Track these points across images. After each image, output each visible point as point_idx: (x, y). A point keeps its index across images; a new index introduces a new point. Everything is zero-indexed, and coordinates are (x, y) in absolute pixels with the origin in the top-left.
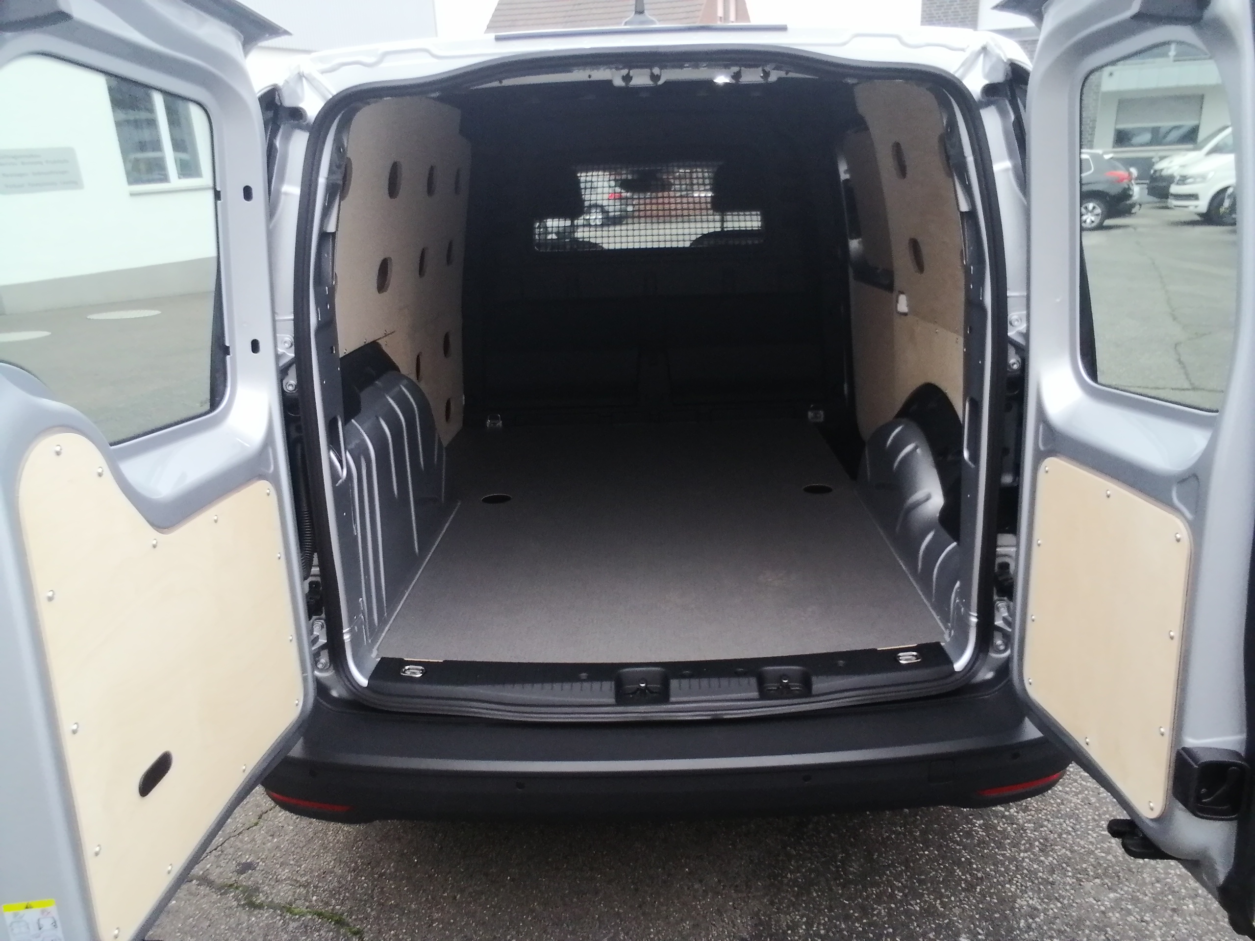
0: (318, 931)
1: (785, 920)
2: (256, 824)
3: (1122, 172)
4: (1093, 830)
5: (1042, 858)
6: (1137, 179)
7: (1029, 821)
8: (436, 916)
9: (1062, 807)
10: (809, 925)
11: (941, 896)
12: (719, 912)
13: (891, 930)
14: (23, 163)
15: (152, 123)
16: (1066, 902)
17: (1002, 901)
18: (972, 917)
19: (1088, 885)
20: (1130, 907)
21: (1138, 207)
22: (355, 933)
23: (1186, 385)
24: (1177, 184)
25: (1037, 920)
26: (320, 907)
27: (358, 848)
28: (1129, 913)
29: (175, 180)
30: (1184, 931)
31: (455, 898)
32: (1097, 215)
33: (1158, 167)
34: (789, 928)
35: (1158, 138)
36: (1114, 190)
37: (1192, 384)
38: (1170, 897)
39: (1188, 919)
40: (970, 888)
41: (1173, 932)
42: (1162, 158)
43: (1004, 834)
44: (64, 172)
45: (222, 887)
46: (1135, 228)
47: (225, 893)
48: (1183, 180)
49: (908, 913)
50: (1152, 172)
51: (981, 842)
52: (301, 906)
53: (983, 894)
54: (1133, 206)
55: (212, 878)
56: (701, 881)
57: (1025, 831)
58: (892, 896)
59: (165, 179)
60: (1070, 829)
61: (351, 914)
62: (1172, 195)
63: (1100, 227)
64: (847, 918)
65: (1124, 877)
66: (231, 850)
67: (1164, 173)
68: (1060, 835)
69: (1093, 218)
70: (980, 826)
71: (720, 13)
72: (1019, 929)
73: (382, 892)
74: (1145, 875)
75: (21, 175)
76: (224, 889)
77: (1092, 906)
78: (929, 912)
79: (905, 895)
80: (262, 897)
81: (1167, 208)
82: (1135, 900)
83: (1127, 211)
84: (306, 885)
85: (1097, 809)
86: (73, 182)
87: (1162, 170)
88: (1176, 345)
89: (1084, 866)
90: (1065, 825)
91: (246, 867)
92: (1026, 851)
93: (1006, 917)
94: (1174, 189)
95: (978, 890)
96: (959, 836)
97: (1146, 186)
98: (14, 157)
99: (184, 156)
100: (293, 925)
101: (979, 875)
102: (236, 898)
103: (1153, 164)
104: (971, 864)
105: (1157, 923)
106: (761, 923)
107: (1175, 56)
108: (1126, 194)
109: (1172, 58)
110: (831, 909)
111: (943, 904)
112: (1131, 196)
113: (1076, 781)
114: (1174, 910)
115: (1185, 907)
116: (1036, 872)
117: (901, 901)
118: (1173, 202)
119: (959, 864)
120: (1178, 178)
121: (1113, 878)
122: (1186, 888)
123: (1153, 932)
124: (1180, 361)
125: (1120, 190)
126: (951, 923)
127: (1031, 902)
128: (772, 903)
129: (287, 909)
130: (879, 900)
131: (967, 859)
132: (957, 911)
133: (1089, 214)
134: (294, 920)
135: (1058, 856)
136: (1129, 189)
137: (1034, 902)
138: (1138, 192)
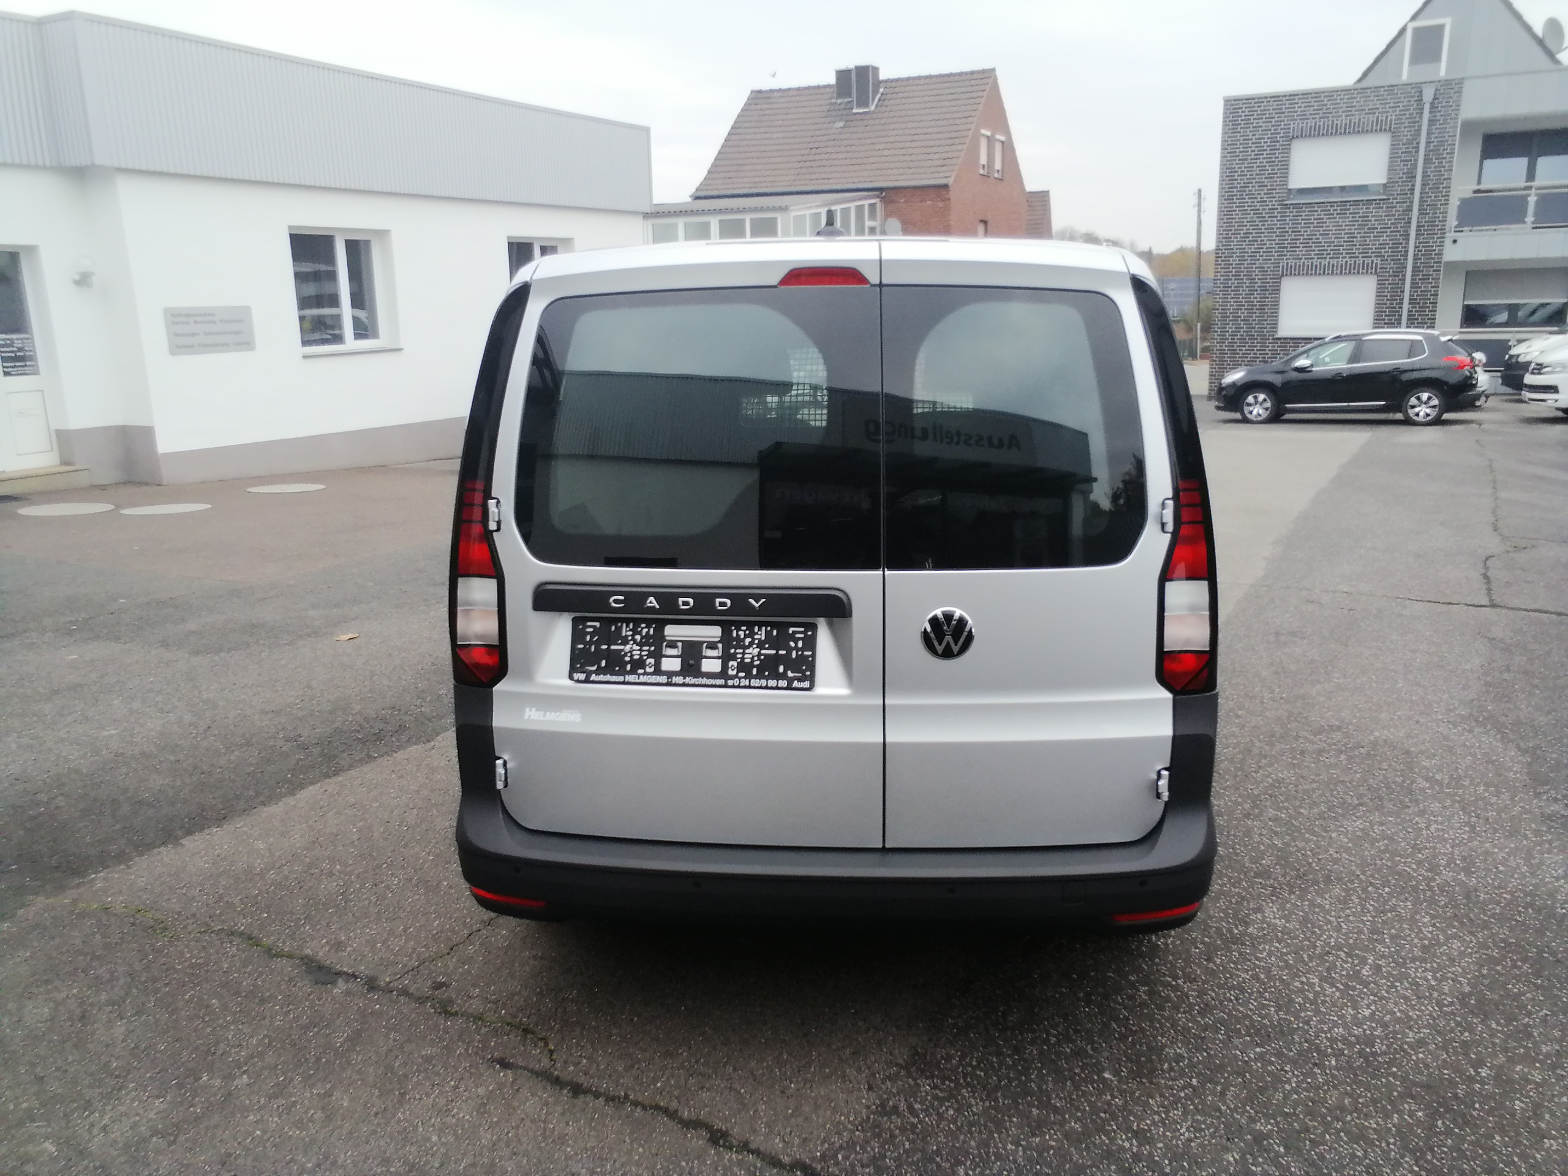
0: (508, 1035)
1: (940, 1053)
2: (448, 954)
3: (1462, 357)
4: (1255, 1000)
5: (1199, 1019)
6: (1485, 365)
7: (1194, 990)
8: (614, 1031)
9: (1230, 980)
10: (962, 1058)
11: (1093, 1042)
12: (879, 1044)
13: (1039, 1065)
14: (195, 322)
15: (332, 276)
16: (1212, 1053)
17: (1150, 1049)
18: (1120, 1060)
19: (1236, 1041)
20: (1273, 1059)
21: (1483, 399)
22: (541, 1039)
23: (1485, 601)
24: (1532, 373)
25: (1181, 1064)
26: (509, 1020)
27: (542, 978)
28: (1272, 1063)
29: (351, 342)
30: (1321, 1080)
31: (632, 1020)
32: (1434, 407)
33: (1513, 352)
34: (942, 1058)
35: (1516, 318)
36: (1453, 379)
37: (1491, 600)
38: (1315, 1054)
39: (1328, 1072)
40: (1123, 1038)
41: (1309, 1080)
42: (1520, 341)
43: (1168, 999)
44: (237, 333)
45: (419, 998)
46: (1480, 425)
47: (423, 1002)
48: (1539, 368)
49: (1058, 1054)
50: (1507, 357)
51: (1144, 1004)
52: (491, 1017)
53: (1134, 1043)
54: (1478, 397)
55: (411, 991)
56: (865, 1020)
57: (1188, 998)
58: (1046, 1041)
59: (338, 339)
60: (1232, 998)
61: (536, 1025)
62: (1526, 386)
63: (1437, 422)
64: (999, 1054)
65: (1275, 1037)
66: (427, 972)
67: (1521, 359)
68: (1221, 1003)
69: (1428, 411)
70: (1144, 992)
71: (983, 160)
72: (1162, 1070)
73: (565, 1011)
74: (1295, 1037)
75: (193, 335)
76: (422, 1000)
77: (1236, 1056)
78: (1079, 1053)
79: (1059, 1040)
80: (456, 1008)
81: (1521, 401)
82: (1279, 1054)
83: (1470, 404)
84: (496, 1002)
85: (1264, 983)
86: (246, 343)
87: (1518, 356)
88: (1487, 559)
89: (1238, 1026)
90: (1228, 995)
91: (439, 986)
92: (1184, 1012)
93: (1152, 1061)
94: (1529, 379)
95: (1130, 1040)
96: (1122, 998)
97: (1499, 374)
98: (188, 316)
99: (362, 314)
100: (484, 1030)
101: (1134, 1029)
102: (433, 1007)
103: (1510, 348)
104: (1128, 1019)
105: (1296, 1072)
106: (917, 1053)
107: (1533, 223)
108: (1468, 384)
109: (1529, 225)
110: (985, 1047)
111: (1093, 1049)
112: (1475, 386)
113: (1250, 961)
114: (1315, 1064)
115: (1327, 1063)
116: (1190, 1028)
117: (1054, 1045)
118: (1527, 395)
119: (1116, 1020)
120: (1533, 366)
121: (1263, 1037)
122: (1332, 1048)
123: (1289, 1079)
124: (1486, 576)
125: (1461, 379)
126: (1099, 1062)
127: (1178, 1051)
128: (930, 1040)
129: (478, 1018)
130: (1033, 1042)
131: (1125, 1016)
132: (1106, 1054)
133: (1423, 406)
134: (485, 1026)
135: (1214, 1018)
136: (1471, 377)
137: (1182, 1051)
138: (1484, 380)
